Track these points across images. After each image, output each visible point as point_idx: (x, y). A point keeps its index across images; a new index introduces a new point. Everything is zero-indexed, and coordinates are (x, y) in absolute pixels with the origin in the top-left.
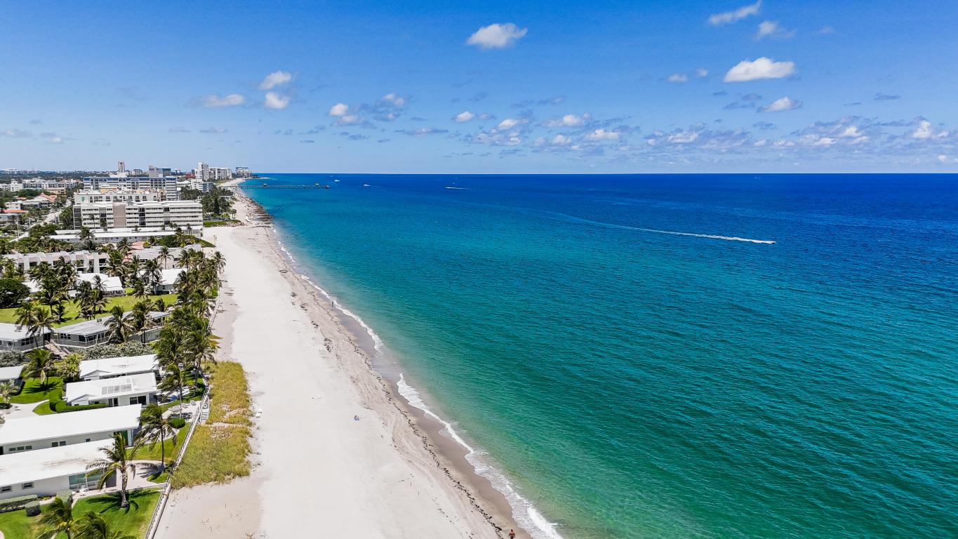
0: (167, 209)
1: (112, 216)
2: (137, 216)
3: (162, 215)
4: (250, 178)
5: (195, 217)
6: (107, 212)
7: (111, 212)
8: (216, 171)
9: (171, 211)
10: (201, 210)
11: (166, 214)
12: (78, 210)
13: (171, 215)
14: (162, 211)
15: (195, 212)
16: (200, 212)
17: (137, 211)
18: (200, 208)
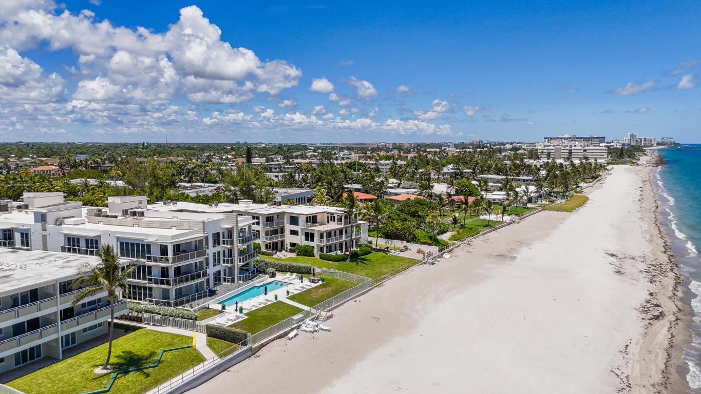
0: (585, 151)
1: (554, 154)
2: (567, 154)
3: (582, 154)
4: (672, 145)
5: (602, 155)
6: (552, 151)
7: (553, 151)
8: (643, 140)
9: (587, 151)
10: (606, 151)
11: (585, 153)
12: (537, 150)
13: (587, 154)
14: (582, 151)
15: (602, 153)
16: (605, 153)
17: (567, 151)
18: (606, 150)
